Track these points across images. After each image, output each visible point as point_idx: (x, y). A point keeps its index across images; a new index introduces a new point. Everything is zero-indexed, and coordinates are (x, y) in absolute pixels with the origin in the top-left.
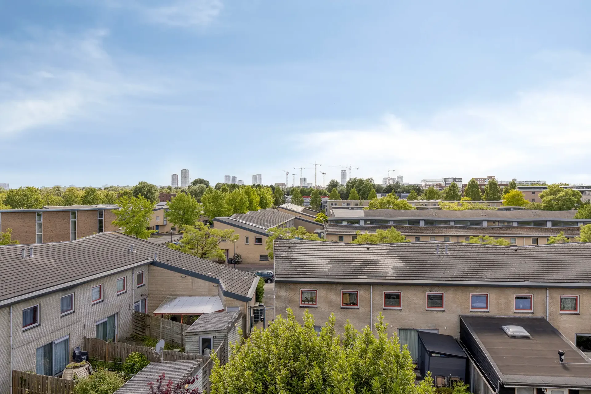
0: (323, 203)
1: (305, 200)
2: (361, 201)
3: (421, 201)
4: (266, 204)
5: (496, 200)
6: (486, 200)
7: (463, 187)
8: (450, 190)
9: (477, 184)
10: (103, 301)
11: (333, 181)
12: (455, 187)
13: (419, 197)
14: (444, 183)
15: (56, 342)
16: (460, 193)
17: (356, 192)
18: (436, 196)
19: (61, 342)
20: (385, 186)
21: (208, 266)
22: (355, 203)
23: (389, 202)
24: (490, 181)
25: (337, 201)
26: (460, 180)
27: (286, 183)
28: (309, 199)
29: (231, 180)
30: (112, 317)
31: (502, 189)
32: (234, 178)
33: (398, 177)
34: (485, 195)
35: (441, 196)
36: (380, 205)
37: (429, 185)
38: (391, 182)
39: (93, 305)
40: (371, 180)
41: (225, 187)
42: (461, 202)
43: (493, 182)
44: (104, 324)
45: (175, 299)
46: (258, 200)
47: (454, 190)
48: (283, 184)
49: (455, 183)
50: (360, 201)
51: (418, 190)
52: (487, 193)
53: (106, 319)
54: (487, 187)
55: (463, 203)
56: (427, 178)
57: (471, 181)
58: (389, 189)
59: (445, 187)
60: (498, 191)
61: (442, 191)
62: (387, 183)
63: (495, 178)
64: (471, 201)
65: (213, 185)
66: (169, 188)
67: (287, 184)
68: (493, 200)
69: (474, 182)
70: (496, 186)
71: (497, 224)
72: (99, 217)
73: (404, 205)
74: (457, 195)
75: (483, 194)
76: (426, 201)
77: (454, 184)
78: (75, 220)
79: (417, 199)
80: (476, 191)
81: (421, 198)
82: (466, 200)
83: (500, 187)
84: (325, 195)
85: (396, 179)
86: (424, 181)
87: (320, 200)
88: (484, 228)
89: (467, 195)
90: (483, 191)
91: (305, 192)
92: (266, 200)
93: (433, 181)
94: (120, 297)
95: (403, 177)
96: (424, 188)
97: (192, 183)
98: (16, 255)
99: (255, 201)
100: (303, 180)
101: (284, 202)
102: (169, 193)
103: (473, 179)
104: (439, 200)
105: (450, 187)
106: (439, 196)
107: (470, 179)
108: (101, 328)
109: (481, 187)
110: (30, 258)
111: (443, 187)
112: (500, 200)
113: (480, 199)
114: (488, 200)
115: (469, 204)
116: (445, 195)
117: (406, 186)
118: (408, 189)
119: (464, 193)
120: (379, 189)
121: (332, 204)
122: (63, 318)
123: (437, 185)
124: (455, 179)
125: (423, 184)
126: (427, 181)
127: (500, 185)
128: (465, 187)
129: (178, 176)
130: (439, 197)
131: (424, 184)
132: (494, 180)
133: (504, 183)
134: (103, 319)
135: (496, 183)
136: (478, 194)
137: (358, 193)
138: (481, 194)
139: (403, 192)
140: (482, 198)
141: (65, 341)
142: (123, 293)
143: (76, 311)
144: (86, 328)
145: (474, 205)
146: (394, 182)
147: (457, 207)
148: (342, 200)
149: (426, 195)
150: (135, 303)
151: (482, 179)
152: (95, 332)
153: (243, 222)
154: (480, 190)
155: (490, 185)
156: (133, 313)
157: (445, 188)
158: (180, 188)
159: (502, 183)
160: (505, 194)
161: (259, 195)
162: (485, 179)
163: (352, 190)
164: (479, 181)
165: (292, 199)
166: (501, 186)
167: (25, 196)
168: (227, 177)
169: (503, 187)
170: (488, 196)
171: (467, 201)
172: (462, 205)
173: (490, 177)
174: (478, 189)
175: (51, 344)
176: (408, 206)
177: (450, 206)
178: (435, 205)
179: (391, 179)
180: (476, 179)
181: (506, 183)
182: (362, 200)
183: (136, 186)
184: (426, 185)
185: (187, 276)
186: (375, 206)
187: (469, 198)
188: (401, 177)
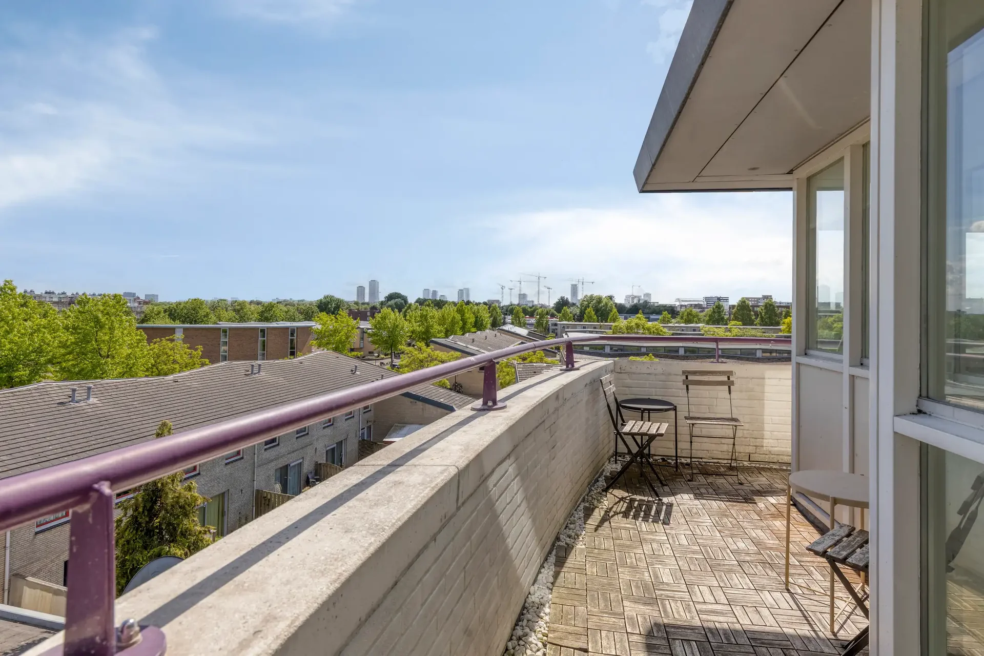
0: (550, 325)
1: (527, 322)
2: (601, 324)
3: (677, 325)
4: (482, 324)
5: (773, 326)
6: (761, 325)
7: (730, 308)
8: (714, 312)
9: (748, 306)
10: (333, 424)
11: (562, 298)
12: (720, 309)
13: (673, 320)
14: (705, 303)
15: (291, 465)
16: (726, 317)
17: (593, 313)
18: (695, 319)
19: (295, 465)
20: (628, 306)
21: (438, 392)
22: (593, 326)
23: (638, 326)
24: (766, 302)
25: (570, 323)
26: (726, 299)
27: (500, 300)
28: (533, 321)
29: (431, 295)
30: (340, 444)
31: (782, 312)
32: (435, 292)
33: (644, 295)
34: (759, 319)
35: (702, 320)
36: (627, 329)
37: (685, 306)
38: (636, 301)
39: (324, 428)
40: (611, 298)
41: (429, 303)
42: (729, 327)
43: (770, 303)
44: (333, 449)
45: (404, 427)
46: (473, 320)
47: (719, 312)
48: (498, 301)
49: (721, 303)
50: (599, 324)
51: (672, 311)
52: (762, 318)
53: (335, 445)
54: (762, 310)
55: (731, 328)
56: (682, 297)
57: (740, 301)
58: (634, 310)
59: (707, 308)
60: (776, 315)
61: (704, 313)
62: (631, 302)
63: (772, 298)
64: (742, 327)
65: (412, 300)
66: (356, 303)
67: (502, 300)
68: (769, 326)
69: (744, 302)
70: (774, 307)
71: (774, 354)
72: (291, 337)
73: (657, 329)
74: (723, 318)
75: (756, 318)
76: (683, 325)
77: (719, 305)
78: (264, 339)
79: (671, 323)
80: (748, 314)
81: (676, 321)
82: (735, 325)
83: (778, 310)
84: (553, 316)
85: (642, 297)
86: (678, 300)
87: (547, 322)
88: (758, 359)
89: (736, 319)
90: (757, 314)
91: (528, 311)
92: (482, 321)
93: (690, 301)
94: (348, 421)
95: (650, 294)
96: (679, 309)
97: (386, 297)
98: (244, 371)
99: (470, 321)
100: (522, 296)
101: (504, 323)
102: (358, 309)
103: (743, 298)
104: (700, 325)
105: (713, 308)
106: (699, 319)
107: (740, 299)
108: (330, 454)
109: (753, 309)
110: (259, 376)
111: (704, 308)
112: (778, 326)
113: (752, 324)
114: (763, 326)
115: (739, 330)
116: (707, 318)
117: (656, 306)
118: (658, 310)
119: (732, 316)
120: (621, 309)
121: (564, 327)
122: (299, 439)
123: (696, 305)
124: (719, 299)
125: (677, 304)
126: (683, 301)
127: (778, 307)
128: (733, 309)
129: (364, 288)
130: (699, 321)
131: (679, 304)
132: (770, 301)
133: (784, 305)
134: (332, 445)
135: (774, 304)
136: (750, 319)
137: (596, 313)
138: (753, 317)
139: (652, 313)
140: (755, 323)
141: (298, 464)
142: (351, 418)
143: (309, 433)
144: (318, 452)
145: (746, 331)
146: (639, 301)
147: (724, 333)
148: (576, 322)
149: (682, 318)
150: (362, 430)
151: (754, 298)
152: (325, 458)
153: (464, 345)
154: (752, 313)
155: (766, 306)
156: (359, 441)
157: (706, 310)
158: (368, 304)
159: (782, 305)
160: (786, 317)
161: (474, 313)
162: (759, 299)
163: (588, 310)
164: (751, 301)
165: (512, 319)
166: (780, 309)
167: (194, 310)
168: (426, 291)
169: (783, 309)
170: (762, 321)
171: (736, 327)
172: (730, 331)
173: (765, 297)
174: (750, 311)
175: (287, 466)
176: (661, 331)
177: (714, 332)
178: (694, 330)
179: (635, 297)
180: (748, 299)
181: (787, 304)
182: (602, 322)
183: (321, 300)
184: (681, 306)
185: (417, 402)
186: (620, 329)
187: (739, 323)
188: (648, 295)
